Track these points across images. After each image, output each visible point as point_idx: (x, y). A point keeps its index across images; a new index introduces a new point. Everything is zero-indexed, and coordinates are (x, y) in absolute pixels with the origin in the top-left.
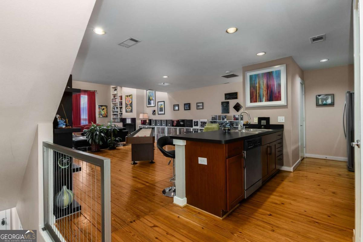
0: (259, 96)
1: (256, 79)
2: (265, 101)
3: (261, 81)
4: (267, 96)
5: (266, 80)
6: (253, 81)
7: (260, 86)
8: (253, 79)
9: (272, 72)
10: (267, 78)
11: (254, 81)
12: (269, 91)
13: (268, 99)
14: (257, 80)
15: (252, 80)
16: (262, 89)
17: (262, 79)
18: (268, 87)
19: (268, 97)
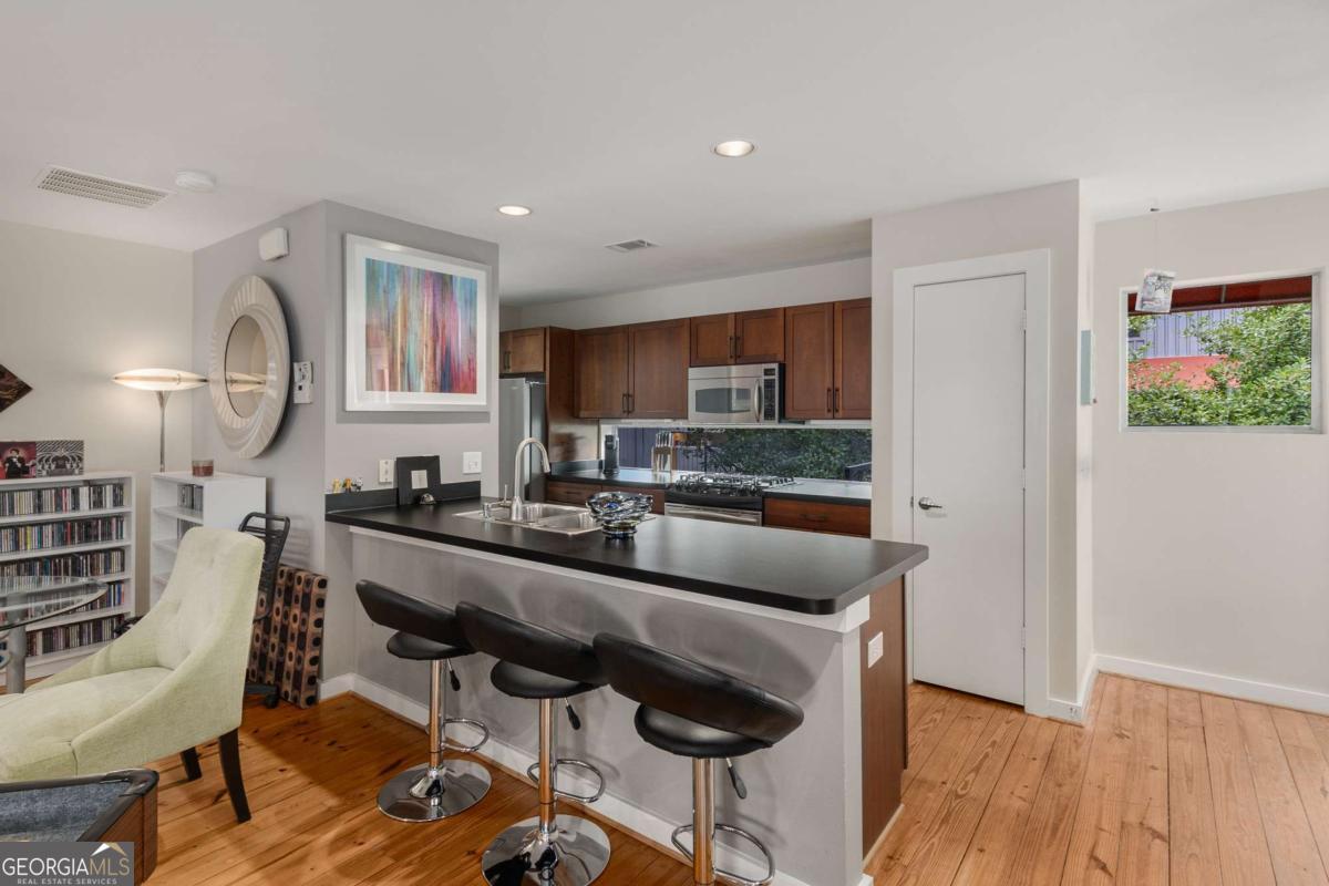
0: (403, 364)
1: (394, 287)
2: (427, 391)
3: (411, 301)
4: (432, 370)
5: (431, 298)
6: (381, 291)
7: (408, 324)
8: (383, 282)
9: (451, 277)
10: (434, 295)
11: (385, 292)
12: (439, 352)
13: (434, 382)
14: (398, 290)
15: (378, 286)
16: (416, 335)
17: (418, 296)
18: (438, 335)
19: (435, 372)
